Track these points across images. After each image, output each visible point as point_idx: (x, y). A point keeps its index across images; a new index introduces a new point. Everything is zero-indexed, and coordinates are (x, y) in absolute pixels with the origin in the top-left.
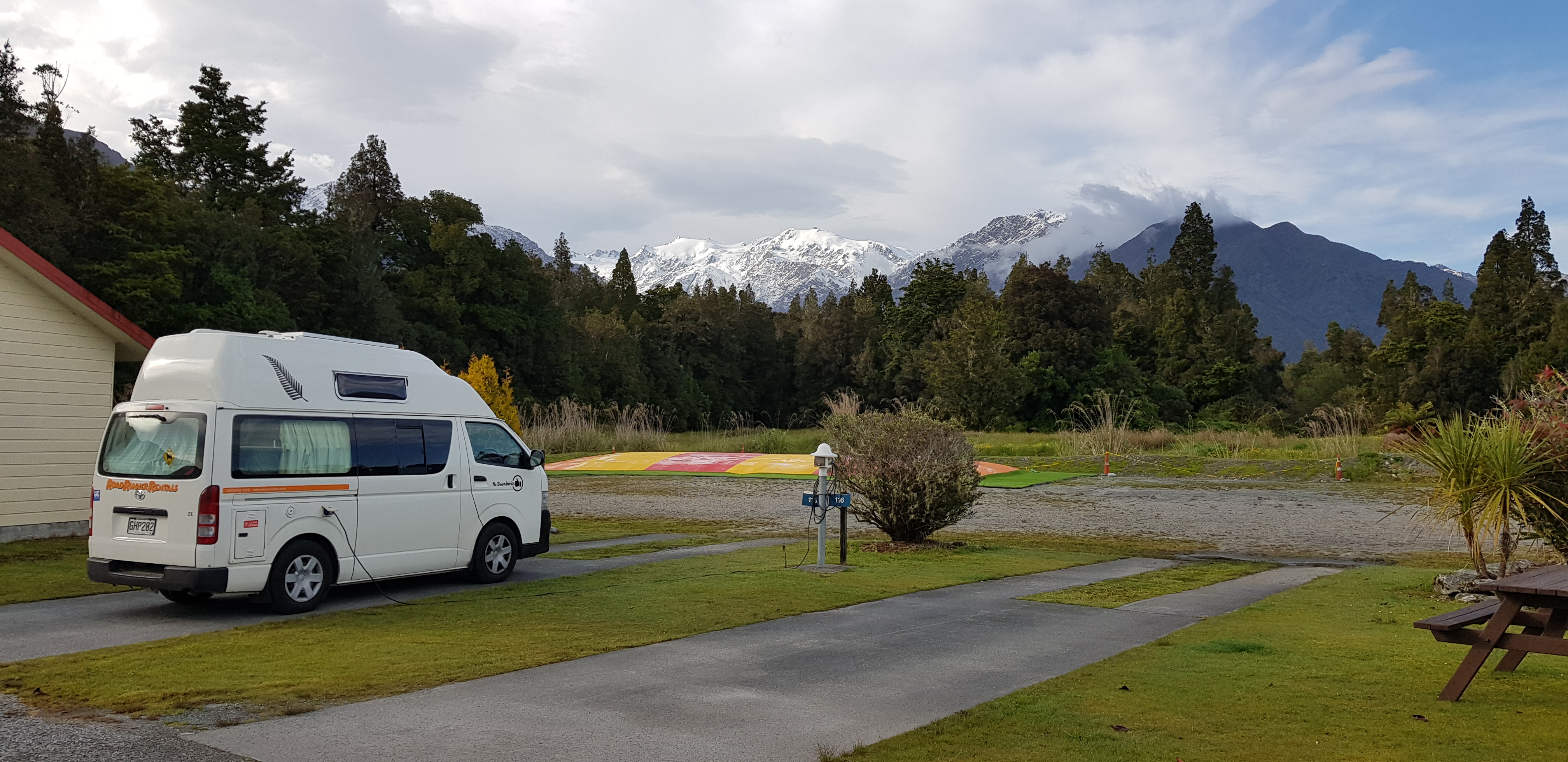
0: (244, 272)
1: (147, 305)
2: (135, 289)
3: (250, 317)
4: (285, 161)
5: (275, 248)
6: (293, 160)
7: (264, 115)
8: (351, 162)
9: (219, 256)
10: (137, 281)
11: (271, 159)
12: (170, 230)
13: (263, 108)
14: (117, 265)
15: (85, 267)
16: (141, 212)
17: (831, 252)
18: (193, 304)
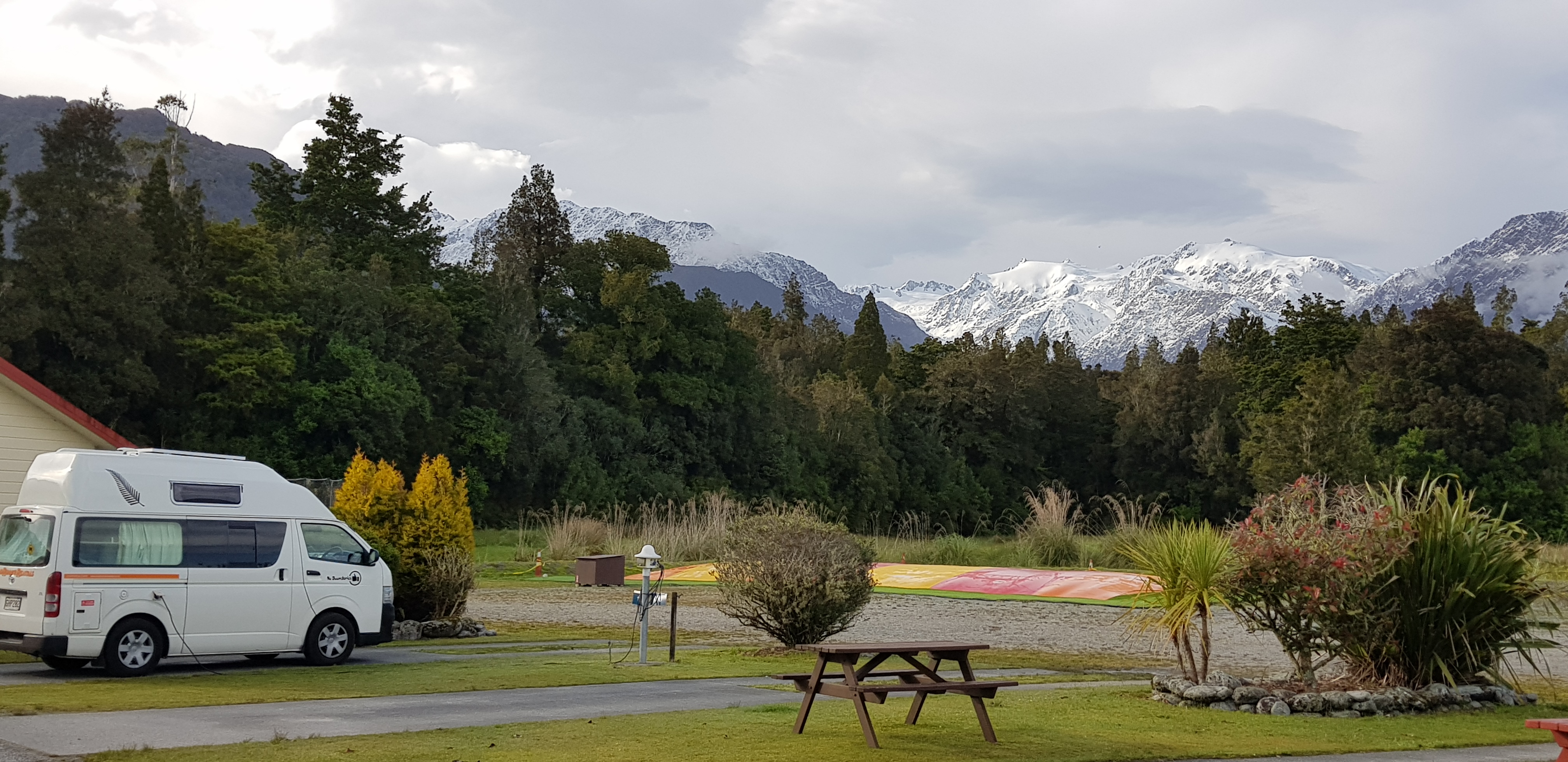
0: (363, 344)
1: (254, 384)
2: (240, 365)
3: (371, 396)
4: (422, 205)
5: (405, 313)
6: (431, 204)
7: (400, 151)
8: (512, 199)
9: (339, 323)
10: (243, 356)
11: (406, 203)
12: (286, 296)
13: (398, 143)
14: (221, 339)
15: (187, 342)
16: (249, 276)
17: (1253, 275)
18: (306, 382)
